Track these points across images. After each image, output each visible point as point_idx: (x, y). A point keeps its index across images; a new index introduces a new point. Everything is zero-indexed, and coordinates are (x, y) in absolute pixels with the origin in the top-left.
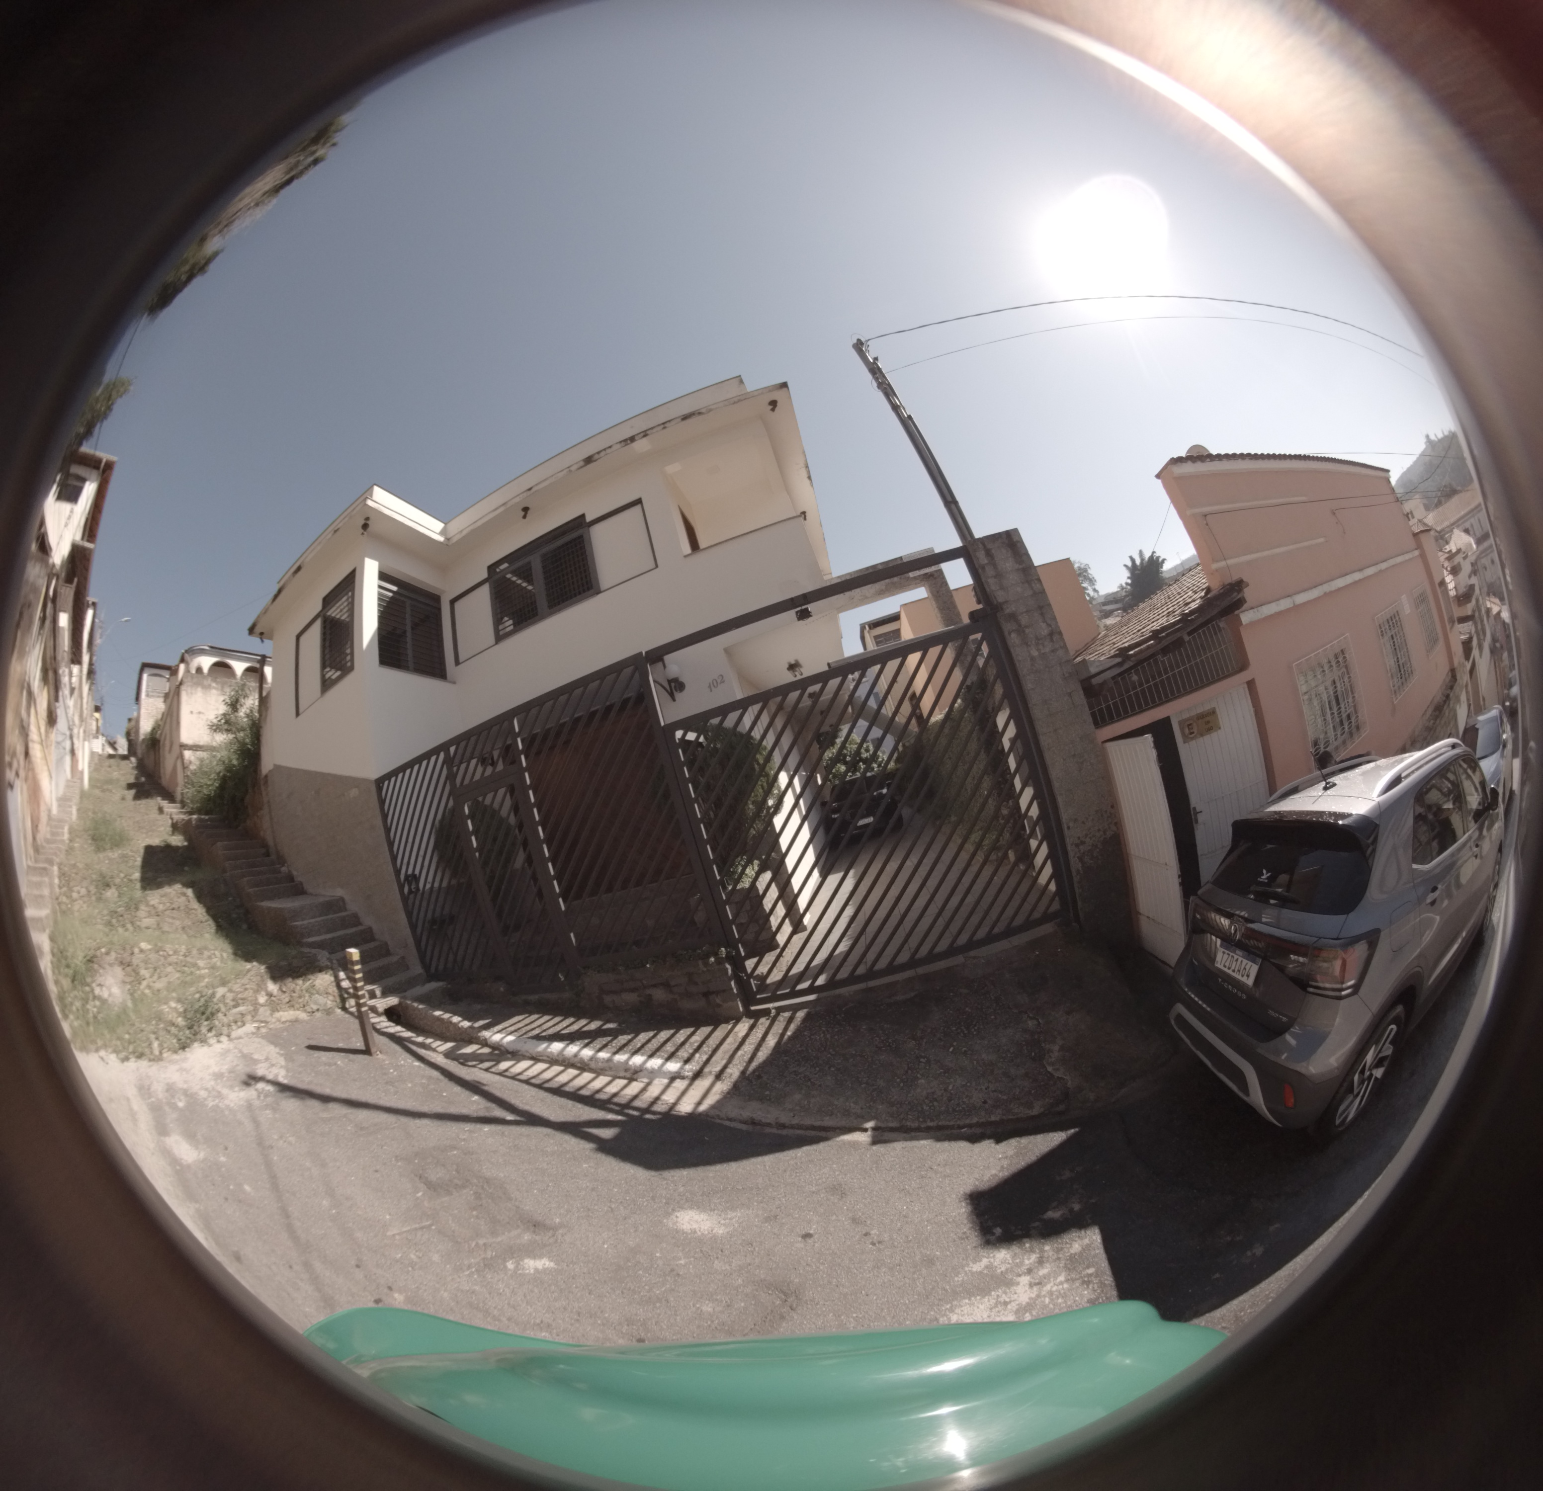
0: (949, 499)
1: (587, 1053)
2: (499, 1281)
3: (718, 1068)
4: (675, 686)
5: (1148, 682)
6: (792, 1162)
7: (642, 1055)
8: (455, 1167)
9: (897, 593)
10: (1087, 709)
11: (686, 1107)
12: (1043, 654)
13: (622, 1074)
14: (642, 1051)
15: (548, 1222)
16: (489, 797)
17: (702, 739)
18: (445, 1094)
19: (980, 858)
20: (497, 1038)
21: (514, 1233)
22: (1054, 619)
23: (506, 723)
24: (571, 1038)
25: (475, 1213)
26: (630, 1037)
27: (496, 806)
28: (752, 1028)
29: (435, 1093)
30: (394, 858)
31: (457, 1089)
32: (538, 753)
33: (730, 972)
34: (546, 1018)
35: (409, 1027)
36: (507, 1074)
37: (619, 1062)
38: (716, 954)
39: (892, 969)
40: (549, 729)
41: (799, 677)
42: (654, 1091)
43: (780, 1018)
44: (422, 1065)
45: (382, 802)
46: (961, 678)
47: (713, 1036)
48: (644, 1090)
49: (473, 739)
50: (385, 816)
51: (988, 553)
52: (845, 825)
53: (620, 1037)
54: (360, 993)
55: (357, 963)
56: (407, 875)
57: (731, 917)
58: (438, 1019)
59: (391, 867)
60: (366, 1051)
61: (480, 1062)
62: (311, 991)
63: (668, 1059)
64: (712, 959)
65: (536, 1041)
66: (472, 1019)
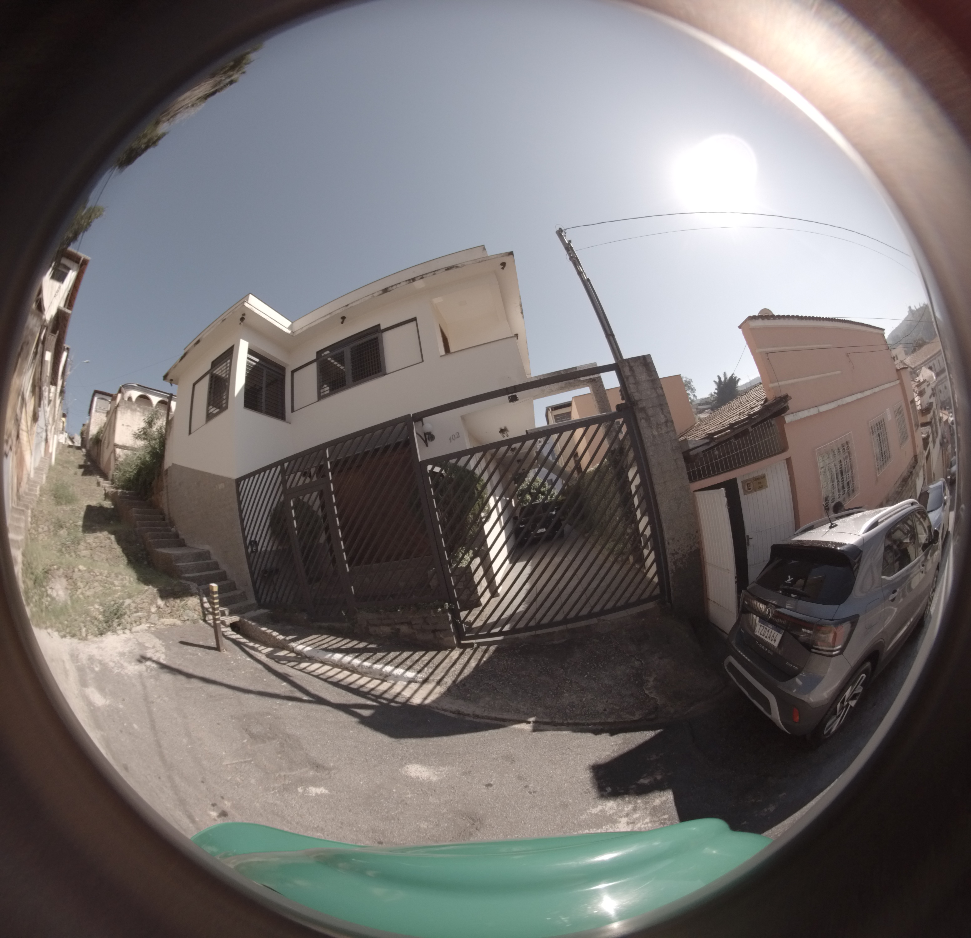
0: (609, 333)
1: (357, 662)
2: (292, 799)
3: (439, 678)
4: (428, 437)
5: (724, 455)
6: (482, 739)
7: (391, 666)
8: (269, 726)
9: (572, 390)
10: (685, 470)
11: (417, 700)
12: (661, 434)
13: (378, 677)
14: (391, 664)
15: (326, 765)
16: (307, 496)
17: (443, 472)
18: (265, 680)
19: (611, 559)
20: (300, 647)
21: (304, 770)
22: (669, 412)
23: (321, 451)
24: (347, 652)
25: (279, 755)
26: (384, 654)
27: (310, 503)
28: (461, 654)
29: (259, 678)
30: (243, 530)
31: (273, 677)
32: (341, 471)
33: (450, 618)
34: (332, 638)
35: (245, 635)
36: (305, 670)
37: (376, 669)
38: (442, 607)
39: (551, 624)
40: (349, 457)
41: (506, 438)
42: (397, 689)
43: (480, 650)
44: (252, 661)
45: (239, 494)
46: (608, 446)
47: (437, 657)
48: (391, 687)
49: (299, 460)
50: (240, 503)
51: (631, 369)
52: (528, 533)
53: (378, 654)
54: (216, 612)
55: (216, 593)
56: (251, 542)
57: (453, 584)
58: (264, 632)
59: (241, 535)
60: (218, 649)
61: (289, 662)
62: (184, 608)
63: (407, 669)
64: (440, 610)
65: (325, 652)
66: (285, 634)
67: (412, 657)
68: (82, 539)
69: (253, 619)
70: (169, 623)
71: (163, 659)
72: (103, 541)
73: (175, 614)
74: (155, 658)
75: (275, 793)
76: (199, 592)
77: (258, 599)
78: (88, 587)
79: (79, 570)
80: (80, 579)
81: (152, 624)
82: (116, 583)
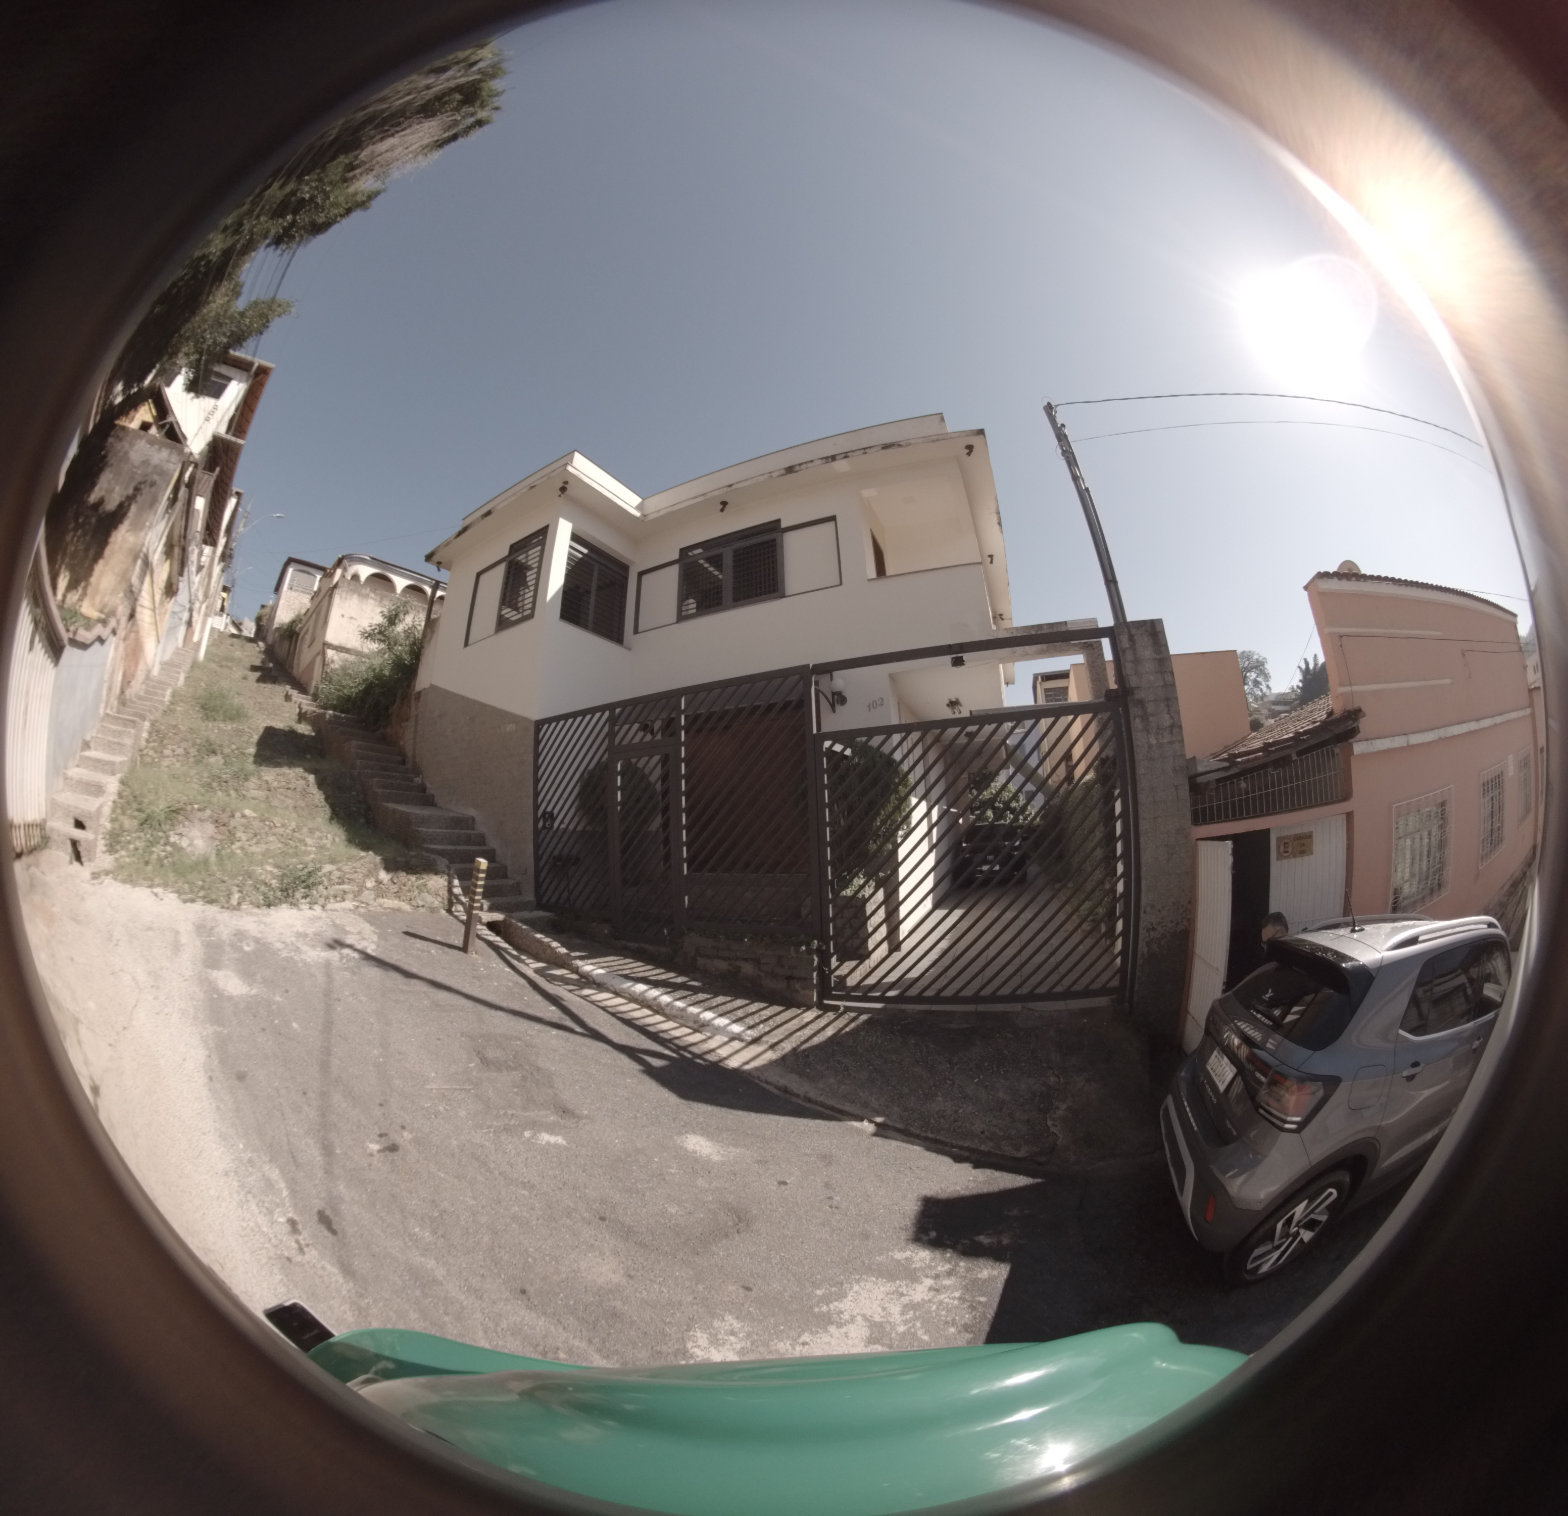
1: (666, 999)
2: (511, 1141)
3: (775, 1041)
4: (839, 699)
6: (802, 1128)
7: (714, 1013)
8: (513, 1053)
9: (1058, 656)
10: (1189, 805)
11: (735, 1063)
12: (1161, 743)
13: (690, 1024)
14: (715, 1010)
15: (577, 1112)
16: (643, 761)
17: (848, 752)
18: (523, 997)
20: (589, 969)
21: (543, 1113)
22: (1178, 712)
23: (674, 699)
24: (656, 984)
25: (516, 1090)
26: (709, 996)
27: (647, 771)
28: (819, 1017)
29: (515, 995)
30: (536, 794)
31: (539, 998)
32: (699, 730)
33: (815, 962)
34: (638, 964)
35: (509, 940)
36: (587, 998)
37: (691, 1013)
38: (808, 945)
40: (713, 713)
41: (957, 716)
42: (712, 1044)
43: (847, 1015)
44: (513, 973)
45: (537, 743)
47: (782, 1015)
48: (704, 1041)
49: (639, 707)
51: (1131, 639)
53: (700, 995)
55: (482, 872)
56: (544, 813)
57: (831, 915)
58: (539, 941)
59: (532, 800)
60: (464, 949)
61: (567, 984)
62: (421, 889)
63: (734, 1022)
64: (804, 948)
65: (623, 979)
66: (571, 948)
67: (746, 1008)
68: (253, 774)
69: (525, 922)
70: (391, 906)
71: (371, 950)
72: (293, 781)
73: (405, 895)
74: (359, 947)
75: (490, 1132)
76: (449, 870)
77: (539, 896)
78: (255, 840)
79: (244, 816)
80: (242, 828)
81: (363, 903)
82: (309, 841)
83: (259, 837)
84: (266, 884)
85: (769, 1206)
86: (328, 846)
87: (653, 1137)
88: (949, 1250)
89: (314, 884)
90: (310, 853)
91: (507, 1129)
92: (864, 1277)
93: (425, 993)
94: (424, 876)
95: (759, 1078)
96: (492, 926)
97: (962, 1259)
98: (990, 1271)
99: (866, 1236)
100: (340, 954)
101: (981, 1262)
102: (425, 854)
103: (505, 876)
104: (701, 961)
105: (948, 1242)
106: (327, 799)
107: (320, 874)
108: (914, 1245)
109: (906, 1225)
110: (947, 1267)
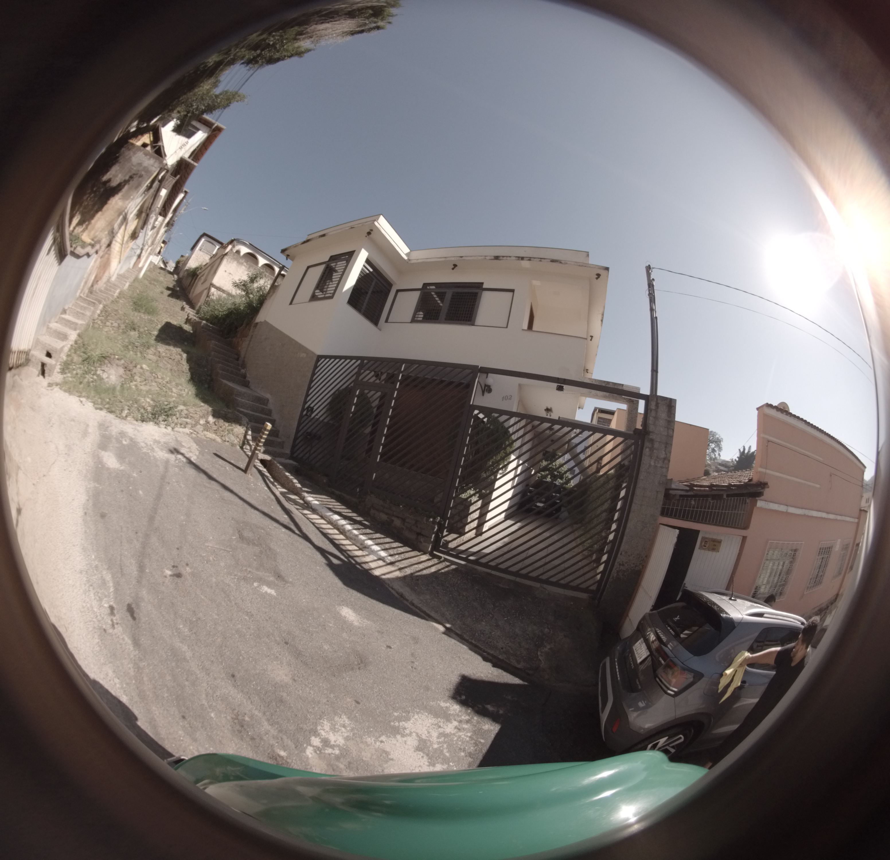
0: (655, 369)
1: (349, 527)
2: (246, 586)
3: (402, 566)
4: (487, 389)
7: (373, 542)
8: (259, 536)
11: (377, 573)
13: (358, 545)
14: (374, 540)
15: (286, 578)
16: (372, 392)
17: (486, 420)
18: (272, 507)
20: (310, 499)
21: (268, 574)
23: (399, 364)
24: (345, 517)
25: (255, 558)
26: (372, 532)
27: (372, 399)
28: (429, 560)
29: (268, 504)
30: (307, 395)
31: (279, 508)
32: (407, 385)
33: (435, 530)
34: (339, 504)
35: (270, 472)
36: (306, 515)
37: (361, 539)
38: (434, 518)
40: (419, 377)
41: (549, 417)
42: (367, 559)
43: (444, 563)
44: (268, 490)
45: (316, 367)
47: (410, 553)
48: (364, 556)
49: (378, 363)
53: (367, 530)
54: (260, 444)
56: (309, 407)
57: (451, 506)
58: (287, 477)
59: (303, 398)
60: (245, 471)
61: (296, 505)
62: (230, 431)
63: (383, 550)
64: (431, 520)
65: (328, 510)
66: (303, 485)
67: (391, 544)
68: (153, 346)
69: (282, 464)
70: (210, 437)
71: (193, 459)
72: (174, 355)
73: (220, 433)
74: (187, 456)
75: (235, 578)
76: (248, 425)
77: (292, 452)
78: (144, 383)
79: (142, 368)
80: (139, 375)
81: (195, 431)
82: (174, 390)
83: (147, 381)
84: (144, 409)
85: (379, 658)
86: (184, 395)
87: (324, 603)
88: (470, 708)
89: (171, 415)
90: (173, 397)
91: (245, 579)
92: (422, 711)
93: (217, 490)
94: (233, 425)
95: (389, 585)
96: (263, 462)
97: (476, 716)
98: (489, 726)
99: (427, 689)
100: (176, 457)
101: (486, 720)
102: (237, 413)
103: (277, 436)
104: (372, 511)
105: (470, 704)
106: (190, 369)
107: (176, 410)
108: (452, 701)
109: (450, 688)
110: (467, 717)
